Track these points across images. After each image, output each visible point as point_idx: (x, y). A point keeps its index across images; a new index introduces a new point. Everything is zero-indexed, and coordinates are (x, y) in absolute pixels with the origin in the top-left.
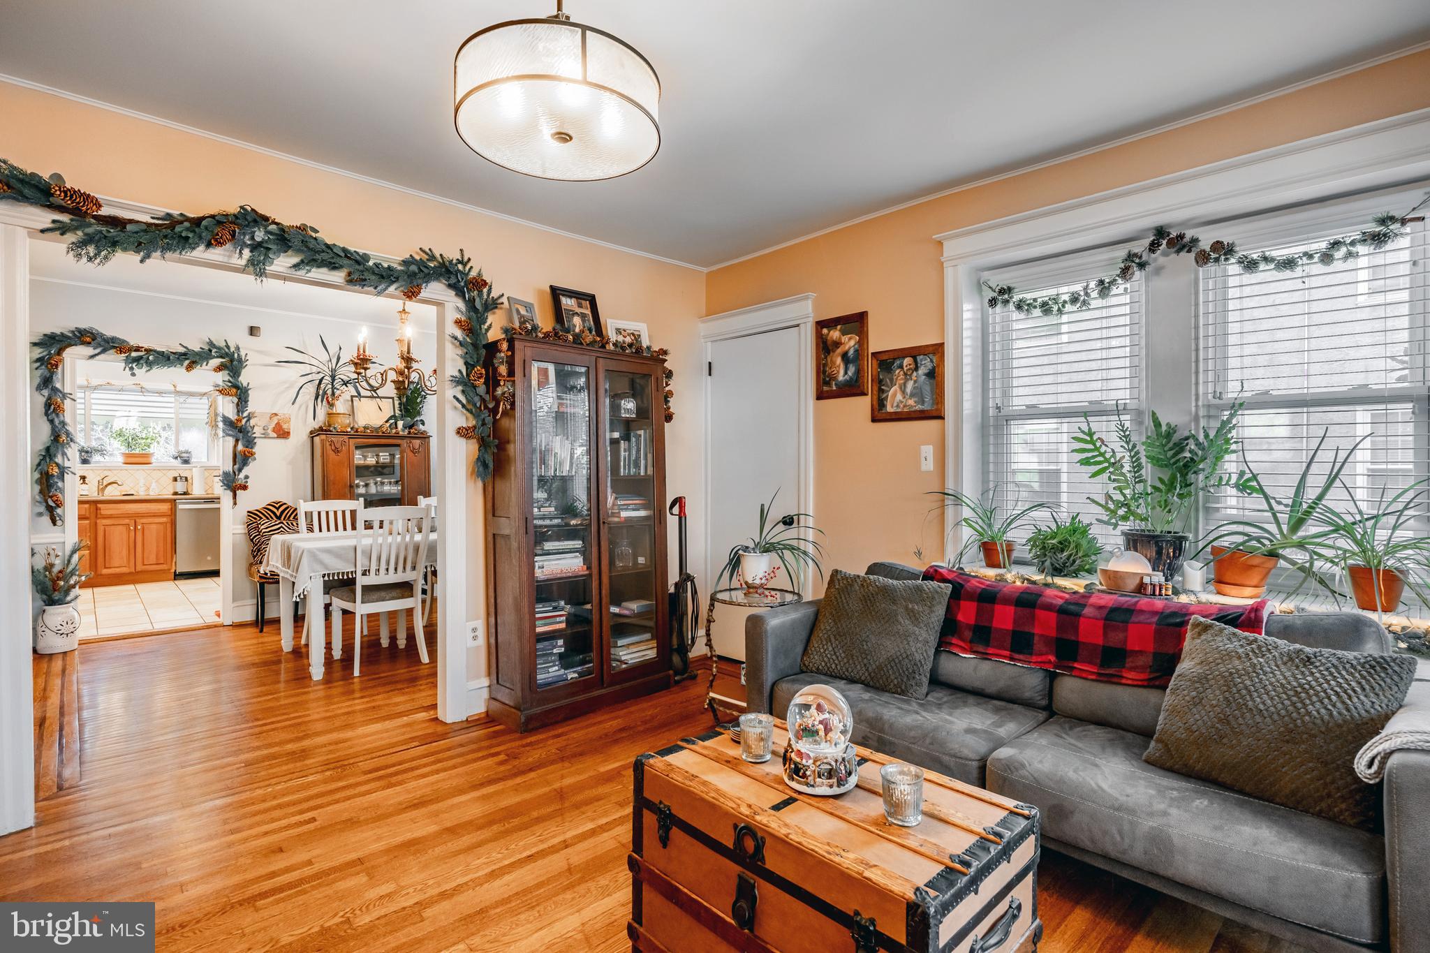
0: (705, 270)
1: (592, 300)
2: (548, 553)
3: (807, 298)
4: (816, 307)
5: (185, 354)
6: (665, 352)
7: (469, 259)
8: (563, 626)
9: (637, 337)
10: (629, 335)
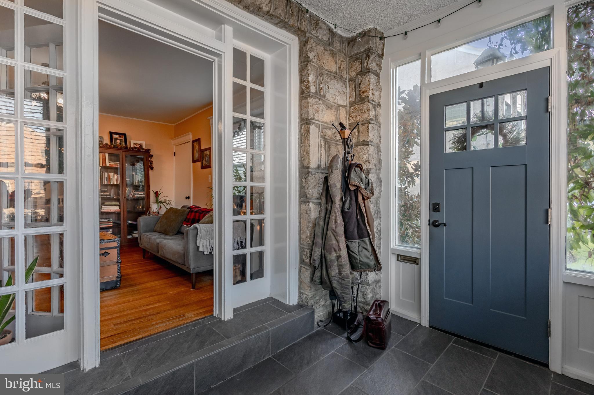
0: (173, 125)
1: (125, 135)
2: (106, 205)
3: (189, 134)
4: (193, 137)
6: (150, 150)
8: (112, 226)
9: (141, 146)
10: (138, 145)
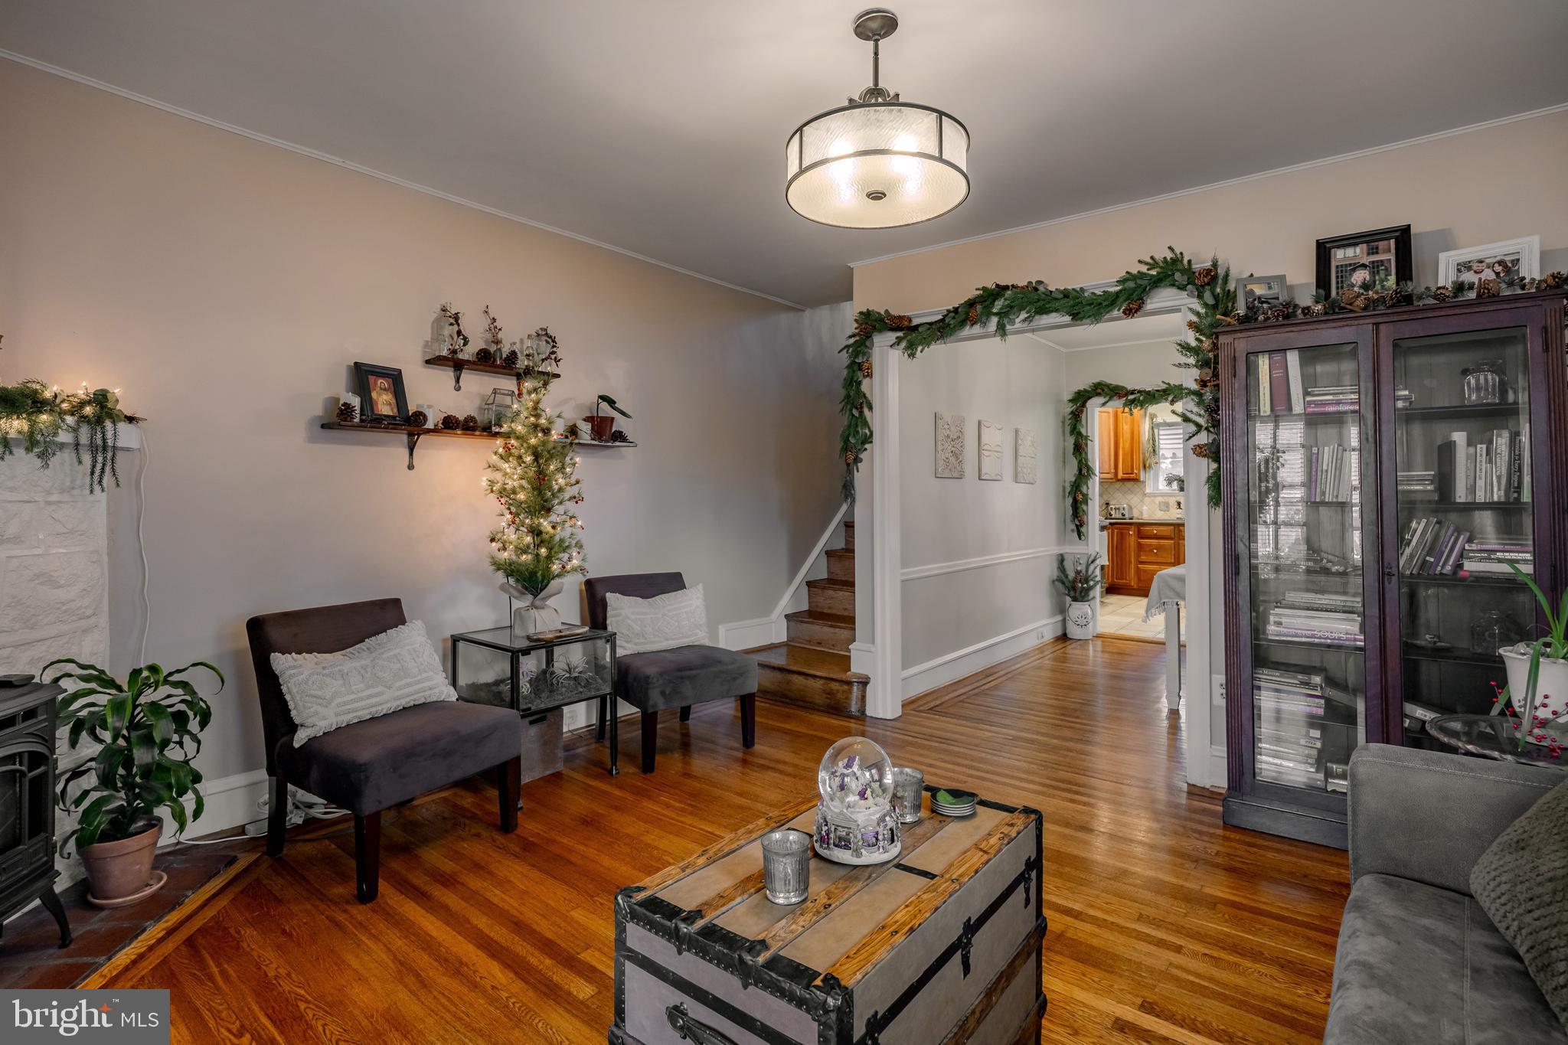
1: (1404, 236)
2: (1294, 607)
5: (1164, 391)
7: (1152, 258)
8: (1319, 711)
